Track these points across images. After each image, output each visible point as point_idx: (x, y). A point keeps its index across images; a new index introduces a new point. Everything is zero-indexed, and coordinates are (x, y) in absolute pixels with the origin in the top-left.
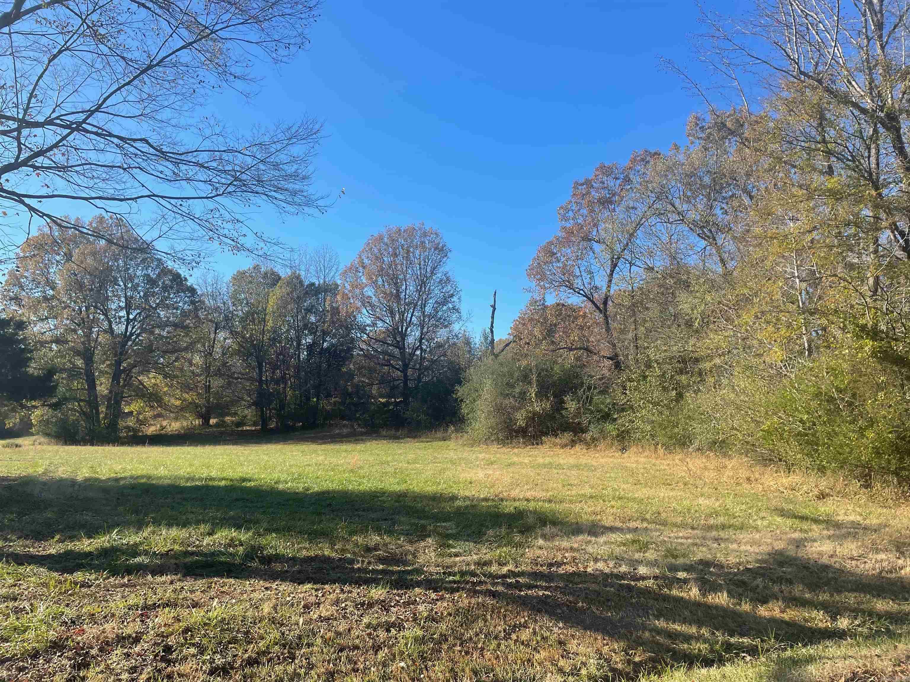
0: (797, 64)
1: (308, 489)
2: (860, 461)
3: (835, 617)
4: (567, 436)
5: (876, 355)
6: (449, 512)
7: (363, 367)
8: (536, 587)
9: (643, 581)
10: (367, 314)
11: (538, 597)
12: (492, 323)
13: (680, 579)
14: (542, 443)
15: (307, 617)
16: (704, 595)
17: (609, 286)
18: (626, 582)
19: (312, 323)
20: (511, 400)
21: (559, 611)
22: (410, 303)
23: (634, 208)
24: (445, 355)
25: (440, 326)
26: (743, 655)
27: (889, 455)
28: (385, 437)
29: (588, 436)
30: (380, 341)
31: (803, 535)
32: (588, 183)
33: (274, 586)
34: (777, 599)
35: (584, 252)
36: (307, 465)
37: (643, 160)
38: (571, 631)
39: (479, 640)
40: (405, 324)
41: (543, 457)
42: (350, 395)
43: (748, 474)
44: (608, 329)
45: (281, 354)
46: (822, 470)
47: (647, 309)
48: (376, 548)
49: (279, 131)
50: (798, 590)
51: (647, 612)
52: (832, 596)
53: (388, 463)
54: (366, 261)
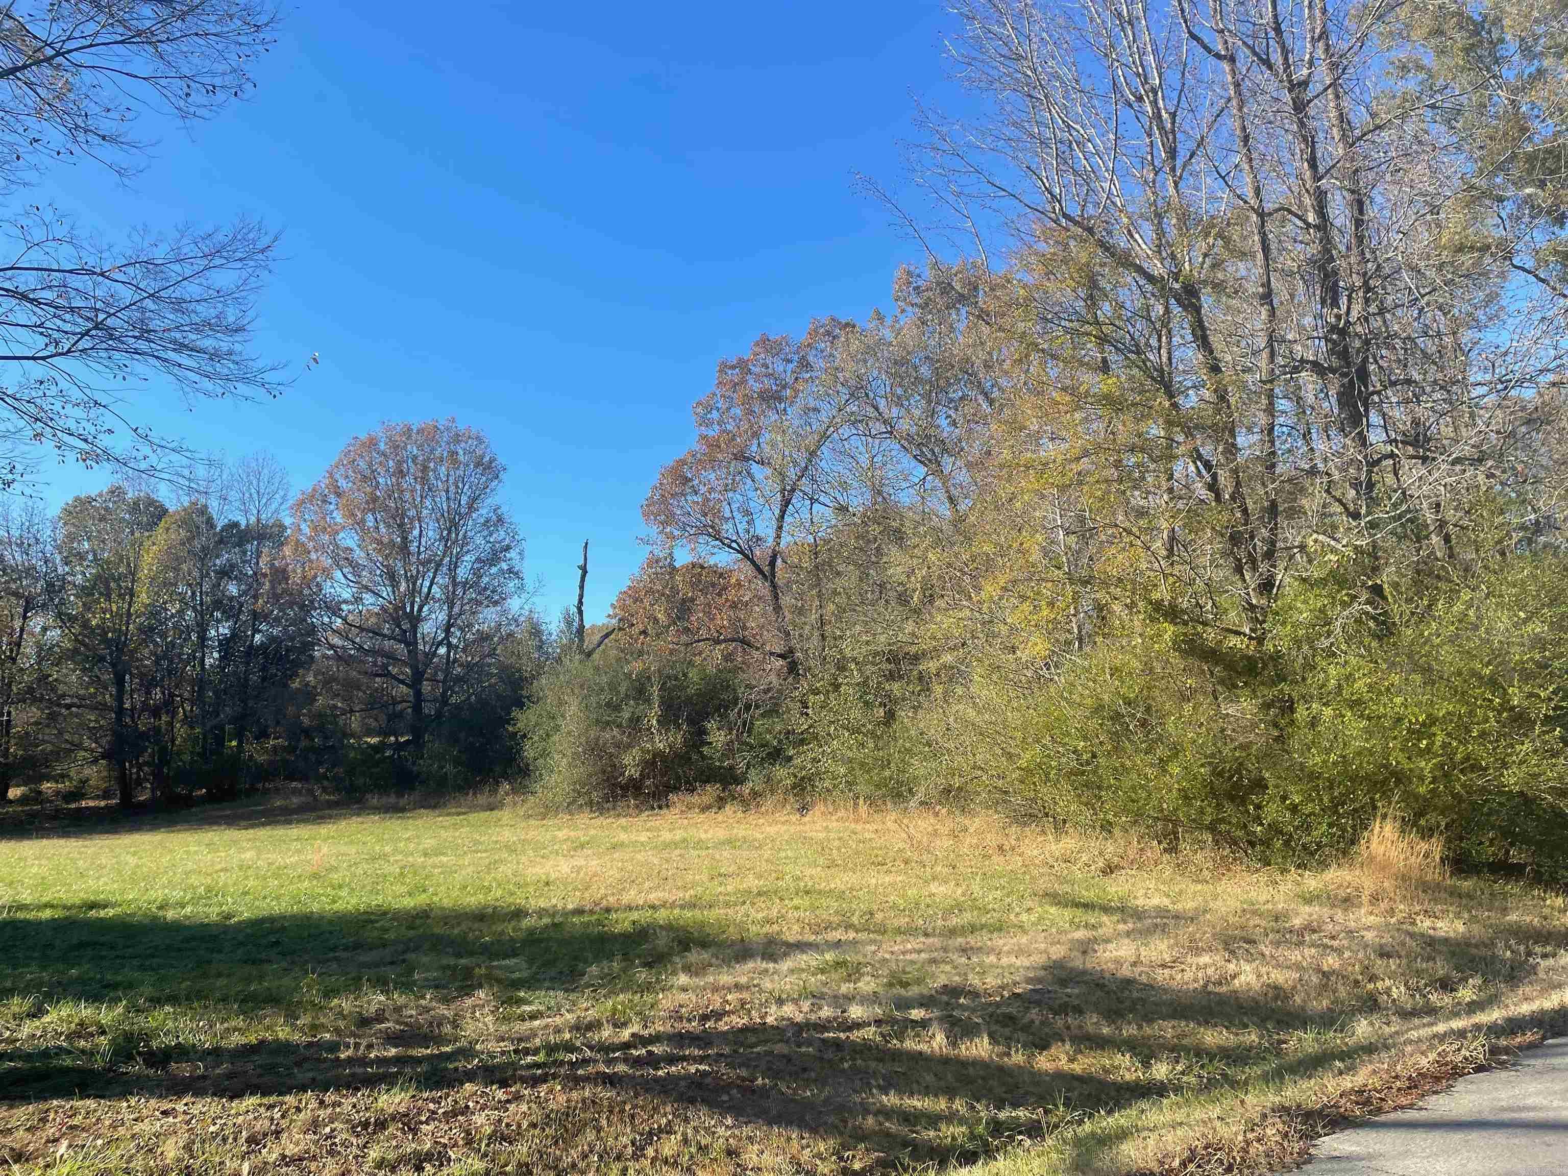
0: (1059, 202)
1: (229, 917)
2: (1162, 810)
3: (1148, 1062)
4: (712, 791)
5: (1180, 646)
6: (512, 939)
7: (334, 679)
8: (684, 1058)
9: (858, 1029)
10: (343, 581)
11: (688, 1076)
12: (581, 597)
13: (916, 1022)
14: (668, 806)
15: (256, 1160)
16: (954, 1044)
17: (779, 537)
18: (831, 1035)
19: (231, 598)
20: (616, 732)
21: (725, 1098)
22: (429, 561)
23: (816, 410)
24: (492, 654)
25: (486, 602)
26: (1020, 1137)
27: (1203, 801)
28: (377, 810)
29: (746, 789)
30: (368, 631)
31: (1089, 934)
32: (743, 365)
33: (180, 1107)
34: (1063, 1041)
35: (737, 478)
36: (221, 870)
37: (828, 333)
38: (747, 1131)
39: (588, 1165)
40: (417, 599)
41: (670, 830)
42: (307, 733)
43: (1001, 840)
44: (778, 608)
45: (165, 657)
46: (1107, 827)
47: (838, 574)
48: (380, 1017)
49: (185, 241)
50: (1093, 1022)
51: (868, 1084)
52: (1140, 1027)
53: (384, 856)
54: (342, 483)
